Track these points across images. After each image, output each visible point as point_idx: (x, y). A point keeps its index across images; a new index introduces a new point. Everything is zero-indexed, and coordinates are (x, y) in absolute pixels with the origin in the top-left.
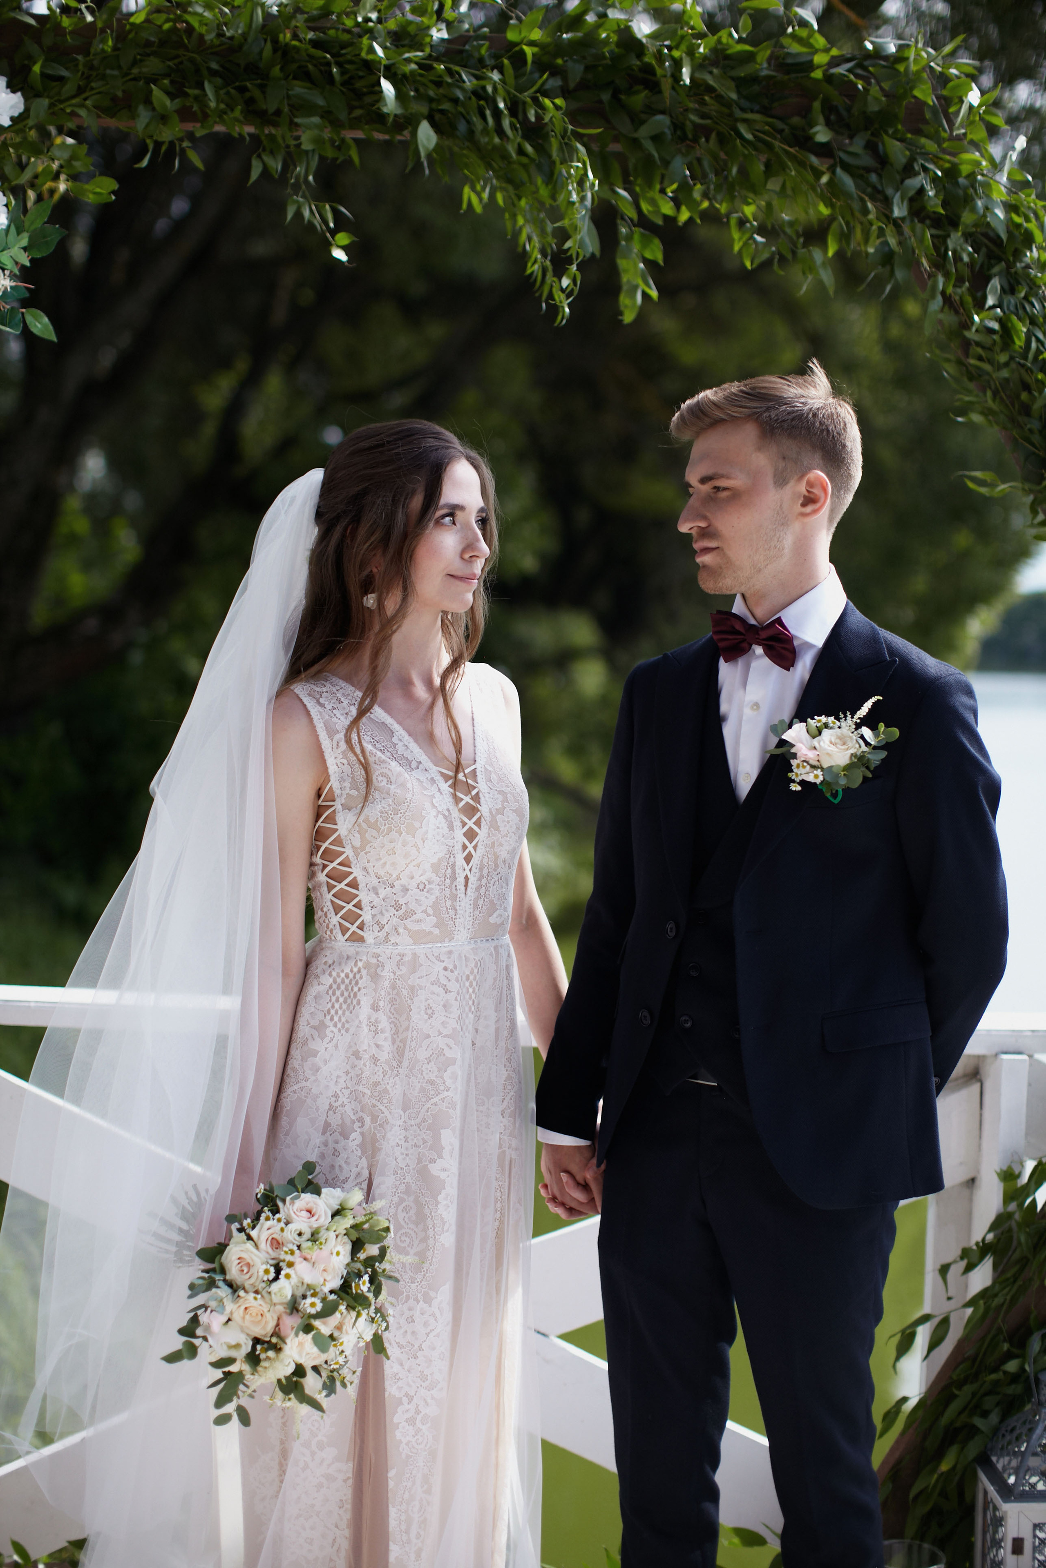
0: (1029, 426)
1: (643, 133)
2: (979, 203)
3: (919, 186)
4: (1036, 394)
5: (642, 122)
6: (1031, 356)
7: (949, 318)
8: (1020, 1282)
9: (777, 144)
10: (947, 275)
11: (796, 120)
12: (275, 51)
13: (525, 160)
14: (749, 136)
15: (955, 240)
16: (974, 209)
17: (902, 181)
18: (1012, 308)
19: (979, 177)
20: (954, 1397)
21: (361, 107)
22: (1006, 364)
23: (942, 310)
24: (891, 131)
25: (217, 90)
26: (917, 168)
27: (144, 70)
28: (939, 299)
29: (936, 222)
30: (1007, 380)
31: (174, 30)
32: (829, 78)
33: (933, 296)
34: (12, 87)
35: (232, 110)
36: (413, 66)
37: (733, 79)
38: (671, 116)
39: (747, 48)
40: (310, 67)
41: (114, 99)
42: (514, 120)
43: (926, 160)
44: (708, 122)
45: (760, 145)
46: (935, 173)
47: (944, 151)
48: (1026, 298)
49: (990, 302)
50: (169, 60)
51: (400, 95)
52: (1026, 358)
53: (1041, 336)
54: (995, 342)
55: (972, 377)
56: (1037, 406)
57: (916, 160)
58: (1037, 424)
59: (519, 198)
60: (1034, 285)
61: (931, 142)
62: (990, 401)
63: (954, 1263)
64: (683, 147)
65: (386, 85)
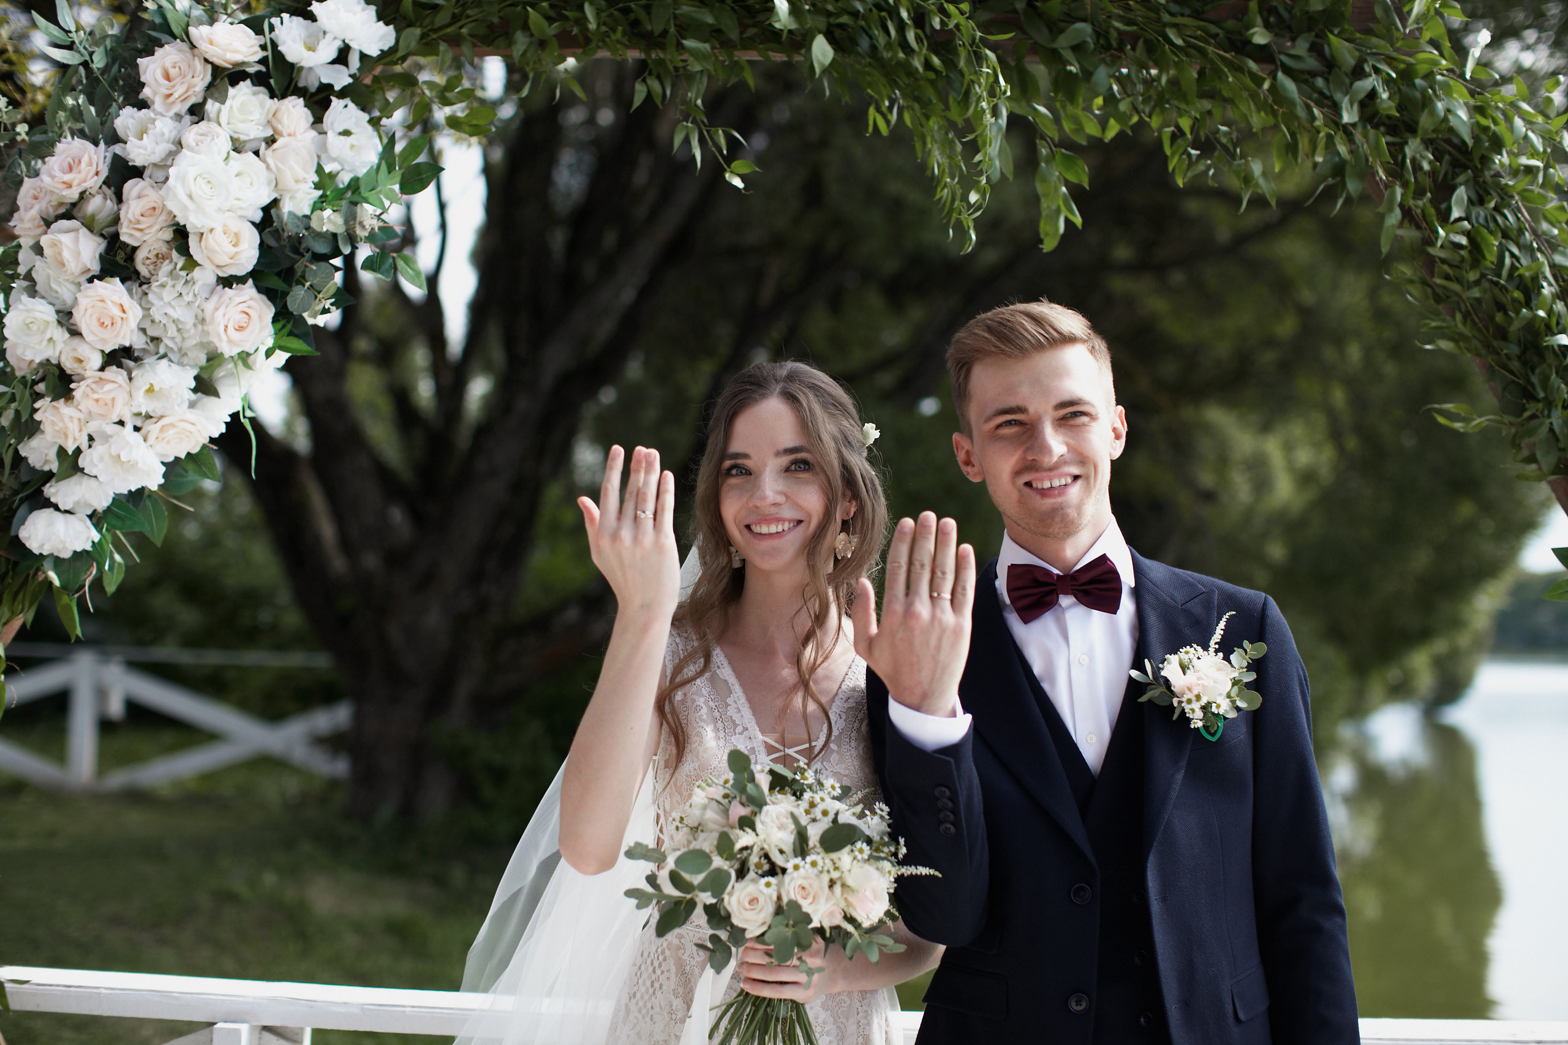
0: (1505, 351)
1: (1062, 43)
2: (1440, 106)
3: (1370, 88)
4: (1511, 314)
5: (1062, 31)
6: (1505, 273)
7: (1409, 234)
9: (1210, 49)
10: (1405, 185)
11: (1231, 23)
13: (931, 75)
14: (1179, 42)
15: (1413, 147)
16: (1433, 112)
17: (1352, 84)
18: (1481, 221)
19: (1439, 77)
21: (754, 26)
22: (1477, 283)
23: (1401, 225)
24: (1336, 31)
25: (598, 11)
26: (1367, 69)
28: (1398, 212)
29: (1392, 128)
30: (1478, 300)
33: (1391, 210)
34: (384, 19)
35: (615, 33)
38: (1093, 24)
41: (491, 26)
42: (919, 32)
43: (1379, 61)
44: (1135, 28)
45: (1192, 51)
46: (1389, 75)
47: (1397, 50)
48: (1496, 209)
49: (1456, 214)
51: (795, 10)
52: (1499, 276)
53: (1516, 251)
54: (1463, 259)
55: (1438, 299)
56: (1515, 326)
57: (1366, 61)
58: (1514, 350)
59: (928, 117)
60: (1505, 194)
61: (1382, 42)
62: (1460, 326)
64: (1107, 56)
65: (780, 4)
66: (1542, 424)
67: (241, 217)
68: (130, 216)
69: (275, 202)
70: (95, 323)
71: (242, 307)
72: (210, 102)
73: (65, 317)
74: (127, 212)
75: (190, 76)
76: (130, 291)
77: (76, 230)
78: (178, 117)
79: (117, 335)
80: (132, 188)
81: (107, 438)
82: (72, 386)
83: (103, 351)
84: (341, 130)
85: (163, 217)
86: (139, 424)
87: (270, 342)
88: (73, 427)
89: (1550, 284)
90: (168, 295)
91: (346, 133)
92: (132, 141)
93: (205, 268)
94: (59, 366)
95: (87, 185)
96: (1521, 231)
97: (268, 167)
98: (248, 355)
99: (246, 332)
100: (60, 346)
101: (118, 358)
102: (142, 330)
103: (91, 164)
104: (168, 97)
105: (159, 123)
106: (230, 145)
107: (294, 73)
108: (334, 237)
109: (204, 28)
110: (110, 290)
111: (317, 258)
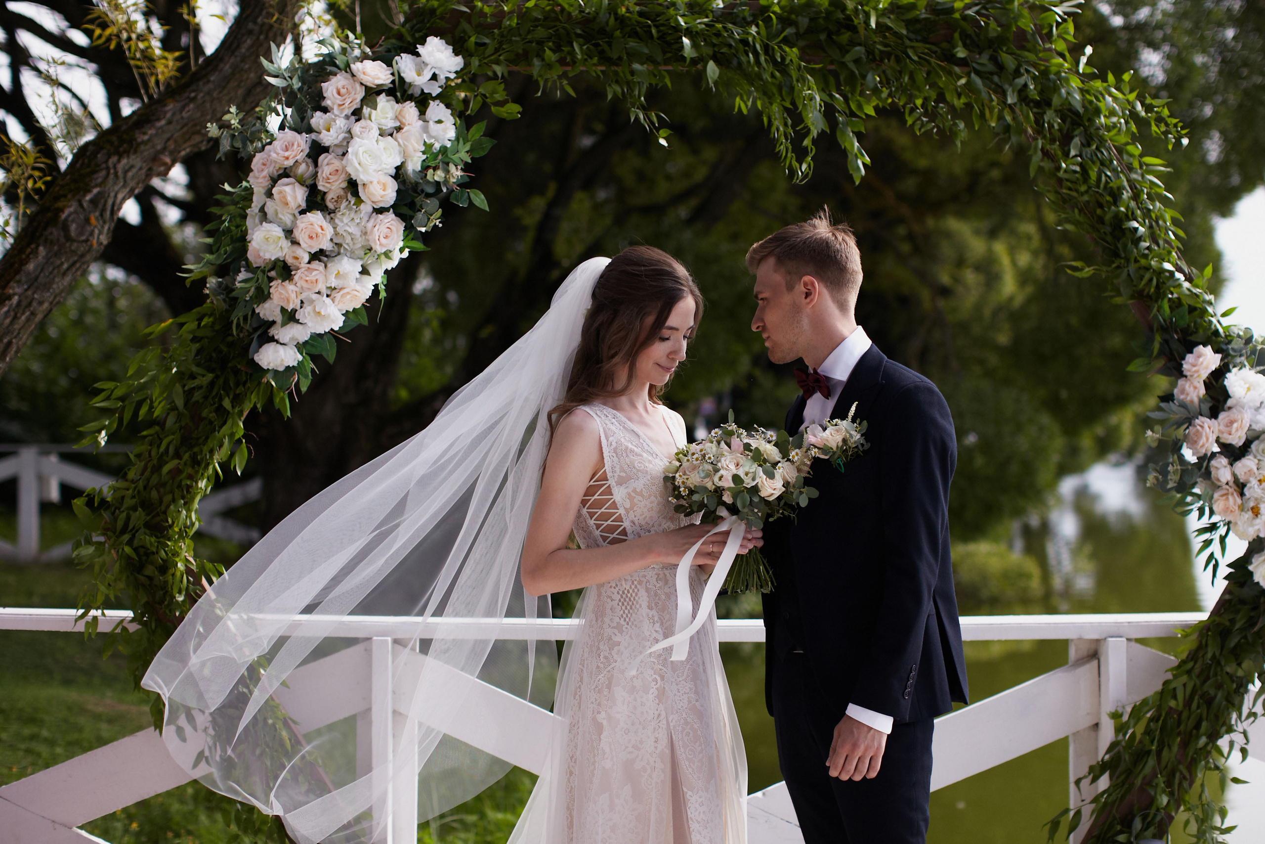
0: (1103, 230)
1: (848, 58)
2: (1063, 91)
3: (1024, 82)
4: (1106, 209)
5: (848, 51)
6: (1102, 186)
7: (1047, 165)
8: (1126, 786)
9: (933, 60)
10: (1044, 137)
11: (944, 45)
12: (616, 19)
13: (774, 81)
14: (915, 58)
15: (1049, 115)
16: (1060, 95)
17: (1014, 79)
18: (1089, 156)
19: (1063, 74)
21: (670, 52)
22: (1086, 192)
23: (1042, 160)
24: (1004, 49)
25: (581, 46)
26: (1022, 71)
28: (1040, 153)
29: (1037, 104)
30: (1088, 202)
31: (552, 10)
32: (965, 18)
33: (1036, 152)
34: (456, 53)
35: (591, 58)
36: (704, 27)
37: (903, 21)
38: (865, 47)
40: (638, 29)
41: (517, 55)
42: (768, 58)
43: (1029, 66)
44: (889, 49)
45: (923, 61)
46: (1034, 74)
47: (1040, 59)
48: (1097, 148)
49: (1073, 153)
50: (550, 29)
51: (694, 45)
52: (1098, 187)
53: (1109, 173)
54: (1078, 179)
55: (1065, 201)
56: (1108, 217)
57: (1021, 66)
58: (1108, 229)
59: (771, 104)
60: (1102, 141)
61: (1030, 55)
62: (1078, 216)
63: (1085, 777)
64: (874, 66)
65: (686, 41)
66: (1123, 272)
67: (386, 174)
68: (324, 175)
69: (403, 163)
70: (307, 237)
71: (388, 225)
72: (365, 107)
73: (289, 233)
74: (322, 173)
75: (353, 93)
76: (325, 218)
77: (294, 184)
78: (347, 117)
79: (319, 244)
80: (324, 160)
81: (312, 302)
82: (293, 273)
83: (310, 253)
84: (436, 120)
85: (343, 175)
86: (329, 293)
87: (401, 244)
88: (293, 296)
89: (1127, 192)
90: (346, 220)
91: (440, 122)
92: (324, 132)
93: (366, 204)
94: (284, 261)
95: (298, 157)
96: (1111, 162)
97: (399, 145)
98: (390, 251)
99: (390, 239)
100: (286, 250)
101: (318, 256)
102: (331, 240)
103: (299, 146)
104: (340, 105)
105: (337, 122)
106: (378, 132)
107: (406, 87)
108: (438, 183)
109: (358, 64)
110: (316, 218)
111: (428, 196)
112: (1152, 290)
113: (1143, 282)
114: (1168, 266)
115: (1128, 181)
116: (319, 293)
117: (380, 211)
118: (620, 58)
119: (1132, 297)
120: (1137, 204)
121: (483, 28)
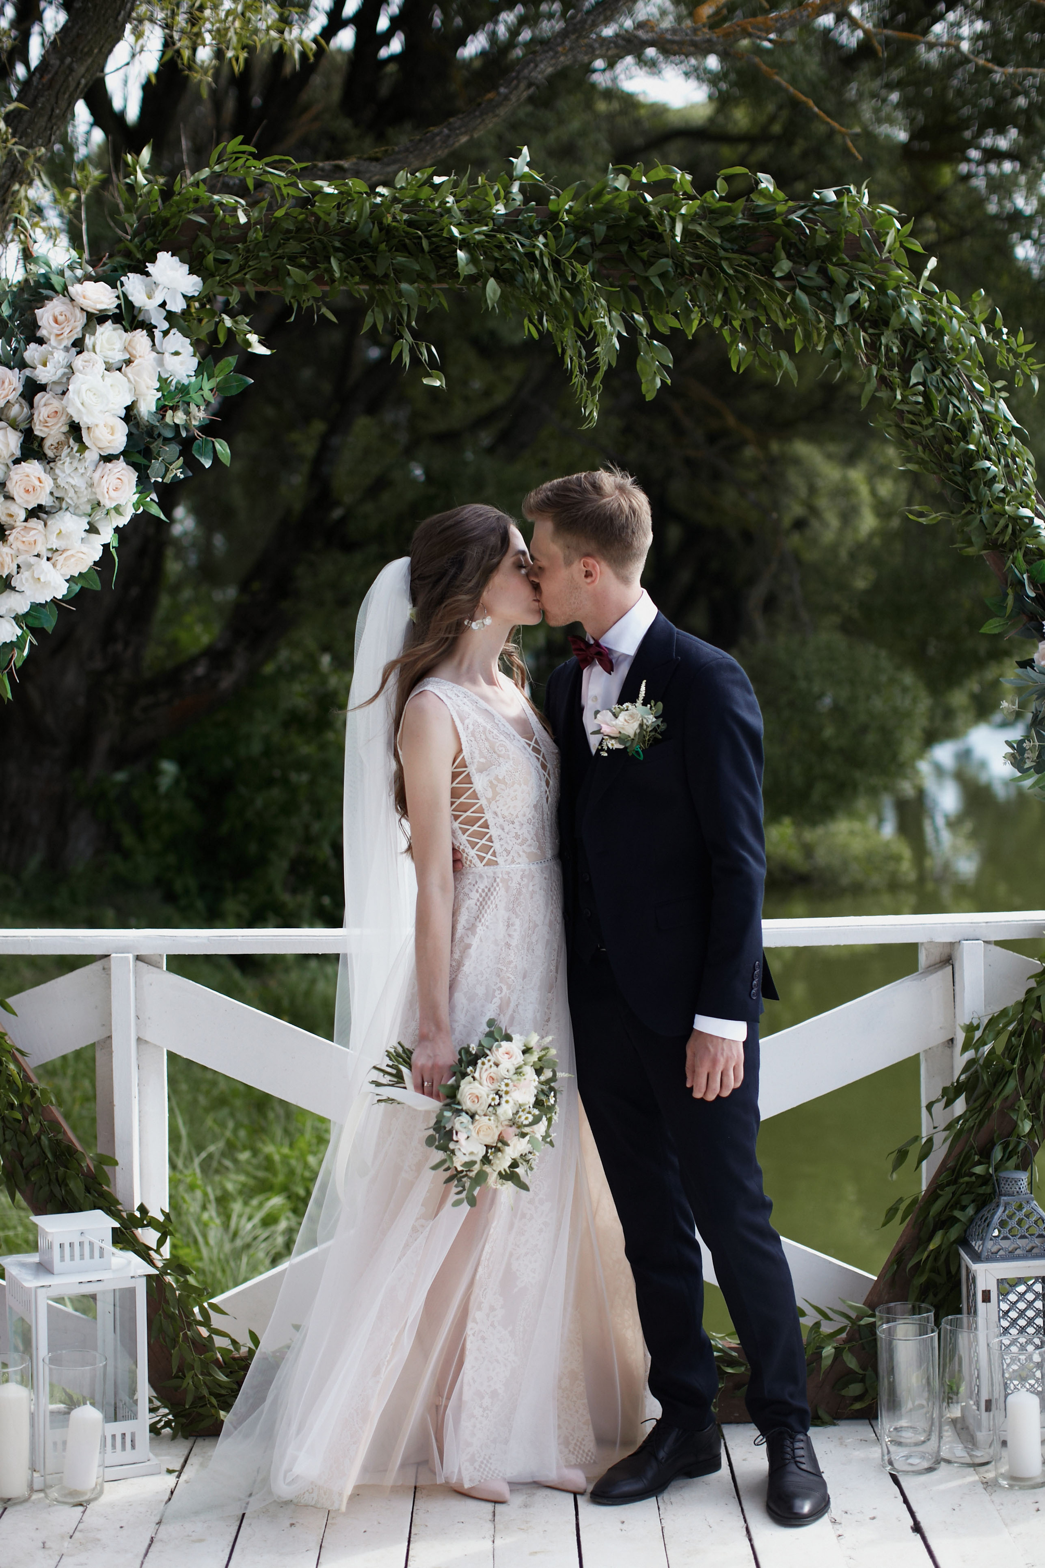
0: (952, 470)
1: (652, 273)
2: (904, 309)
3: (857, 298)
4: (954, 446)
5: (652, 264)
6: (949, 418)
8: (986, 1110)
9: (751, 274)
10: (880, 363)
11: (765, 255)
12: (381, 230)
13: (565, 303)
14: (731, 272)
15: (887, 337)
16: (899, 313)
17: (846, 294)
18: (934, 383)
19: (903, 290)
20: (939, 1196)
21: (445, 268)
22: (932, 425)
23: (878, 388)
24: (835, 260)
25: (340, 261)
26: (856, 285)
27: (287, 250)
28: (874, 381)
30: (933, 437)
32: (789, 223)
33: (869, 380)
34: (193, 272)
35: (353, 276)
36: (483, 237)
37: (717, 228)
38: (673, 260)
39: (726, 204)
40: (407, 241)
41: (266, 273)
42: (556, 275)
43: (863, 279)
44: (700, 261)
45: (740, 275)
46: (870, 288)
47: (878, 271)
48: (944, 374)
49: (914, 380)
50: (303, 242)
51: (473, 260)
52: (946, 419)
53: (957, 404)
54: (921, 410)
55: (907, 436)
56: (957, 454)
57: (854, 279)
58: (958, 468)
59: (564, 330)
60: (950, 365)
61: (865, 266)
62: (921, 454)
63: (938, 1101)
64: (683, 280)
65: (461, 254)
66: (975, 518)
67: (114, 415)
68: (41, 418)
69: (134, 403)
70: (22, 491)
71: (118, 475)
72: (87, 336)
73: (1, 487)
74: (39, 415)
75: (73, 320)
76: (43, 468)
77: (5, 429)
79: (37, 499)
80: (40, 400)
81: (30, 566)
82: (7, 533)
83: (26, 509)
84: (173, 351)
85: (64, 418)
86: (50, 556)
87: (134, 497)
88: (8, 560)
89: (978, 425)
90: (68, 470)
91: (177, 353)
92: (40, 367)
93: (91, 450)
95: (10, 397)
96: (960, 390)
97: (129, 381)
98: (122, 506)
99: (121, 492)
101: (36, 513)
102: (51, 493)
103: (10, 383)
104: (58, 335)
105: (55, 354)
106: (104, 366)
107: (136, 312)
108: (177, 426)
109: (78, 286)
110: (33, 468)
111: (166, 441)
112: (1007, 538)
113: (997, 530)
114: (1026, 512)
115: (979, 412)
116: (38, 556)
117: (108, 459)
118: (386, 276)
119: (985, 547)
120: (991, 439)
121: (225, 242)
